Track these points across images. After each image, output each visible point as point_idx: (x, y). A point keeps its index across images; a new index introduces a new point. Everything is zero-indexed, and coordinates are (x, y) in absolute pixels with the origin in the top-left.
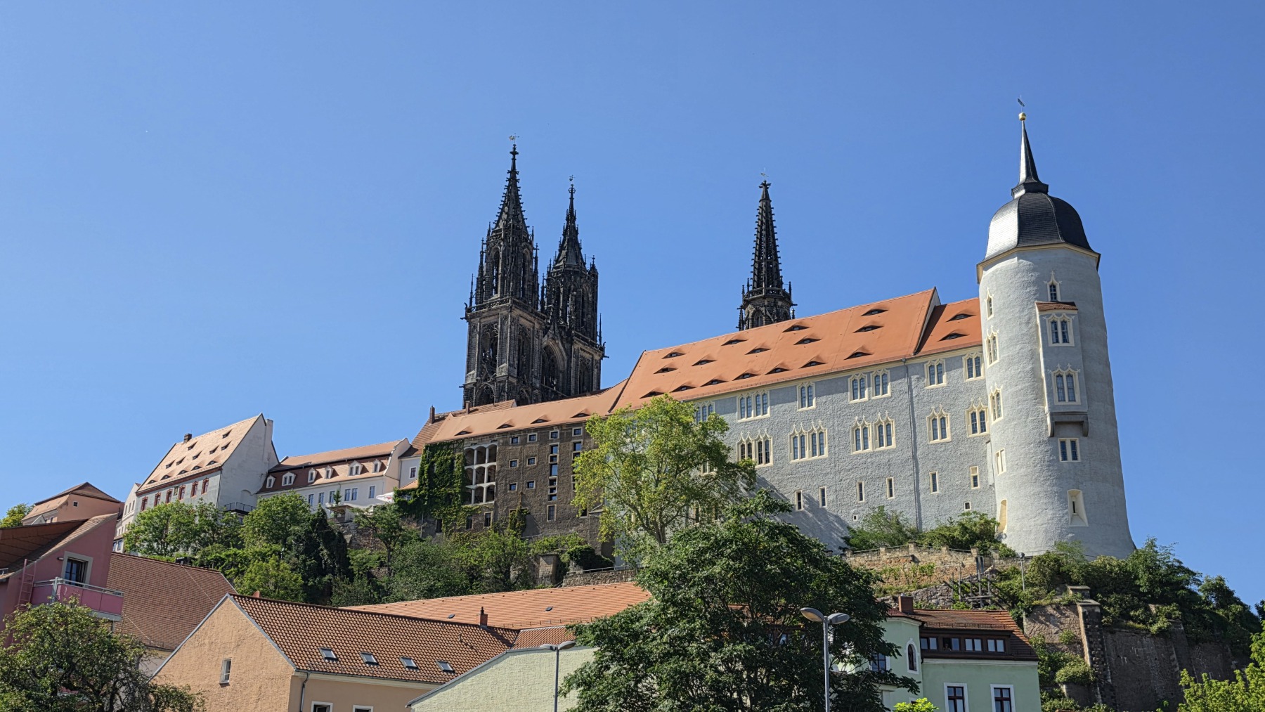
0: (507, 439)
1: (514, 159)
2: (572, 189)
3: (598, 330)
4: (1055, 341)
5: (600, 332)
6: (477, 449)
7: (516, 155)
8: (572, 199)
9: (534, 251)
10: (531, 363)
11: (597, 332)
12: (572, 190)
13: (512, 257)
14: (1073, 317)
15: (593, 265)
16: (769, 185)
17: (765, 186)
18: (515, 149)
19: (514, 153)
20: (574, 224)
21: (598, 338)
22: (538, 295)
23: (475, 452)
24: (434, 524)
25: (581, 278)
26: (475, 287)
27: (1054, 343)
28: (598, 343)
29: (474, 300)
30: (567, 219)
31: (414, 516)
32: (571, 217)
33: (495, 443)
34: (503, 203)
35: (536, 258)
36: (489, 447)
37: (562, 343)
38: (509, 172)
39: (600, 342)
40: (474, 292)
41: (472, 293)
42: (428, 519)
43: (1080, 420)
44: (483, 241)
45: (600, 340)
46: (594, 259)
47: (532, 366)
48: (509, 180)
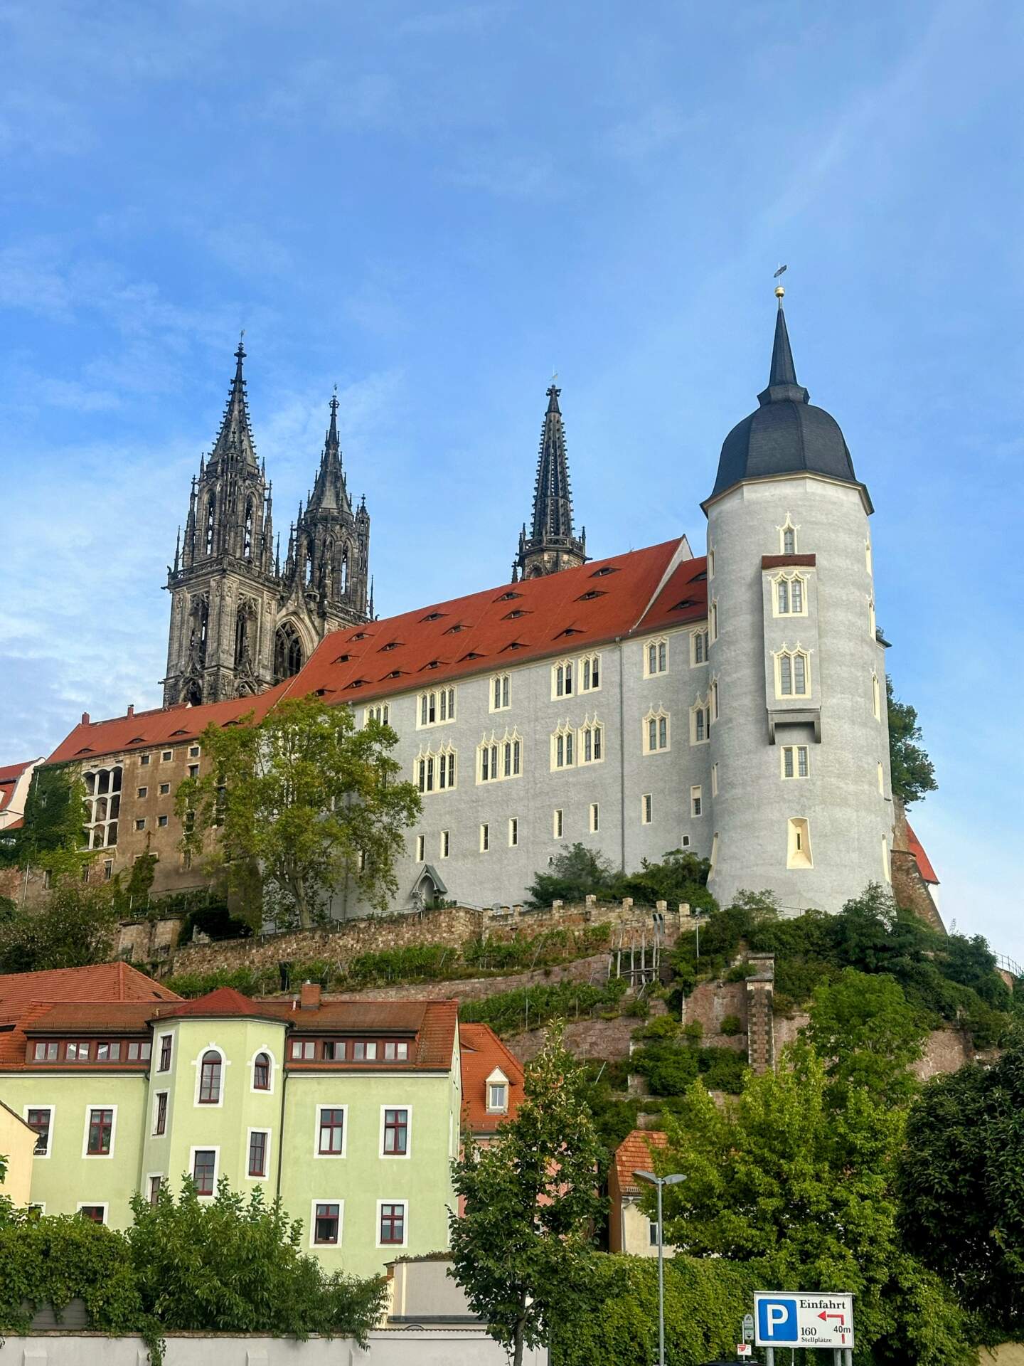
0: (136, 759)
1: (240, 364)
2: (334, 401)
3: (369, 598)
4: (782, 611)
5: (371, 601)
6: (99, 772)
7: (243, 359)
8: (334, 415)
9: (267, 492)
10: (258, 648)
11: (367, 601)
12: (334, 404)
13: (230, 501)
14: (809, 576)
15: (363, 508)
16: (559, 391)
17: (553, 393)
18: (241, 349)
19: (240, 355)
20: (337, 450)
21: (368, 609)
22: (272, 553)
23: (97, 778)
24: (41, 878)
25: (341, 526)
26: (182, 544)
27: (780, 613)
28: (369, 616)
29: (180, 562)
30: (327, 444)
31: (16, 867)
32: (332, 440)
33: (120, 765)
34: (222, 425)
35: (269, 500)
36: (113, 770)
37: (310, 618)
38: (233, 382)
39: (371, 614)
40: (181, 551)
41: (177, 552)
42: (34, 871)
43: (810, 720)
44: (194, 479)
45: (371, 612)
46: (363, 498)
47: (260, 651)
48: (232, 393)
